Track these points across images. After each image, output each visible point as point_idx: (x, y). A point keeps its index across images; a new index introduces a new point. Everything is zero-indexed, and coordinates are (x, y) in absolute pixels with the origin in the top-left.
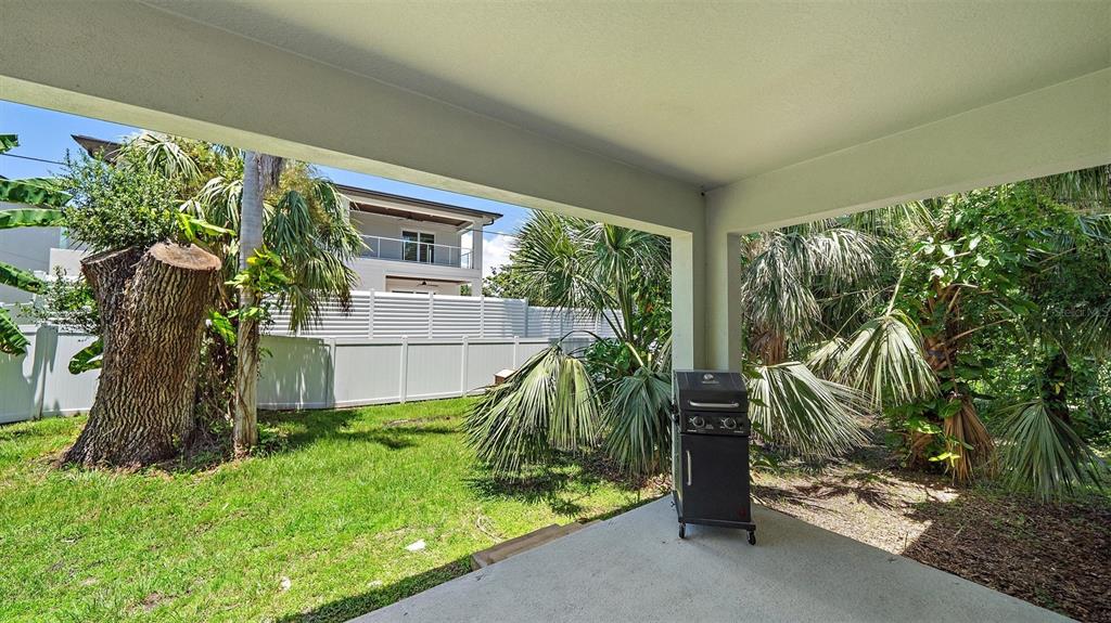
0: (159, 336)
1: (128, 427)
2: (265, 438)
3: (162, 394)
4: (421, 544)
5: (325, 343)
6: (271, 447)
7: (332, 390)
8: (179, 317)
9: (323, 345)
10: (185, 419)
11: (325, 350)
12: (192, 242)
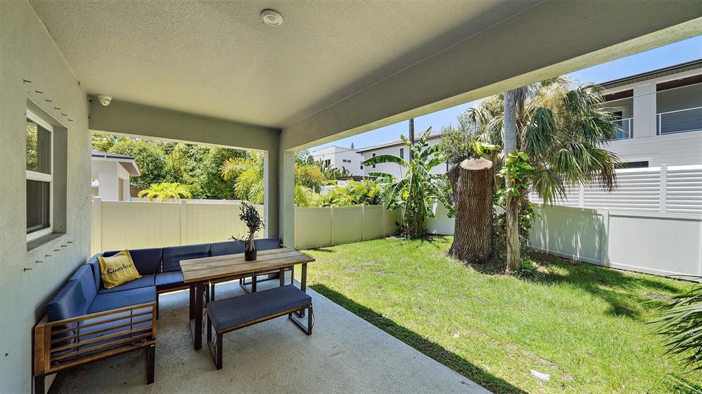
0: (470, 204)
1: (463, 245)
2: (525, 268)
3: (475, 232)
4: (546, 377)
5: (598, 213)
6: (529, 275)
7: (606, 252)
8: (475, 194)
9: (597, 215)
10: (486, 246)
11: (599, 220)
12: (481, 156)
